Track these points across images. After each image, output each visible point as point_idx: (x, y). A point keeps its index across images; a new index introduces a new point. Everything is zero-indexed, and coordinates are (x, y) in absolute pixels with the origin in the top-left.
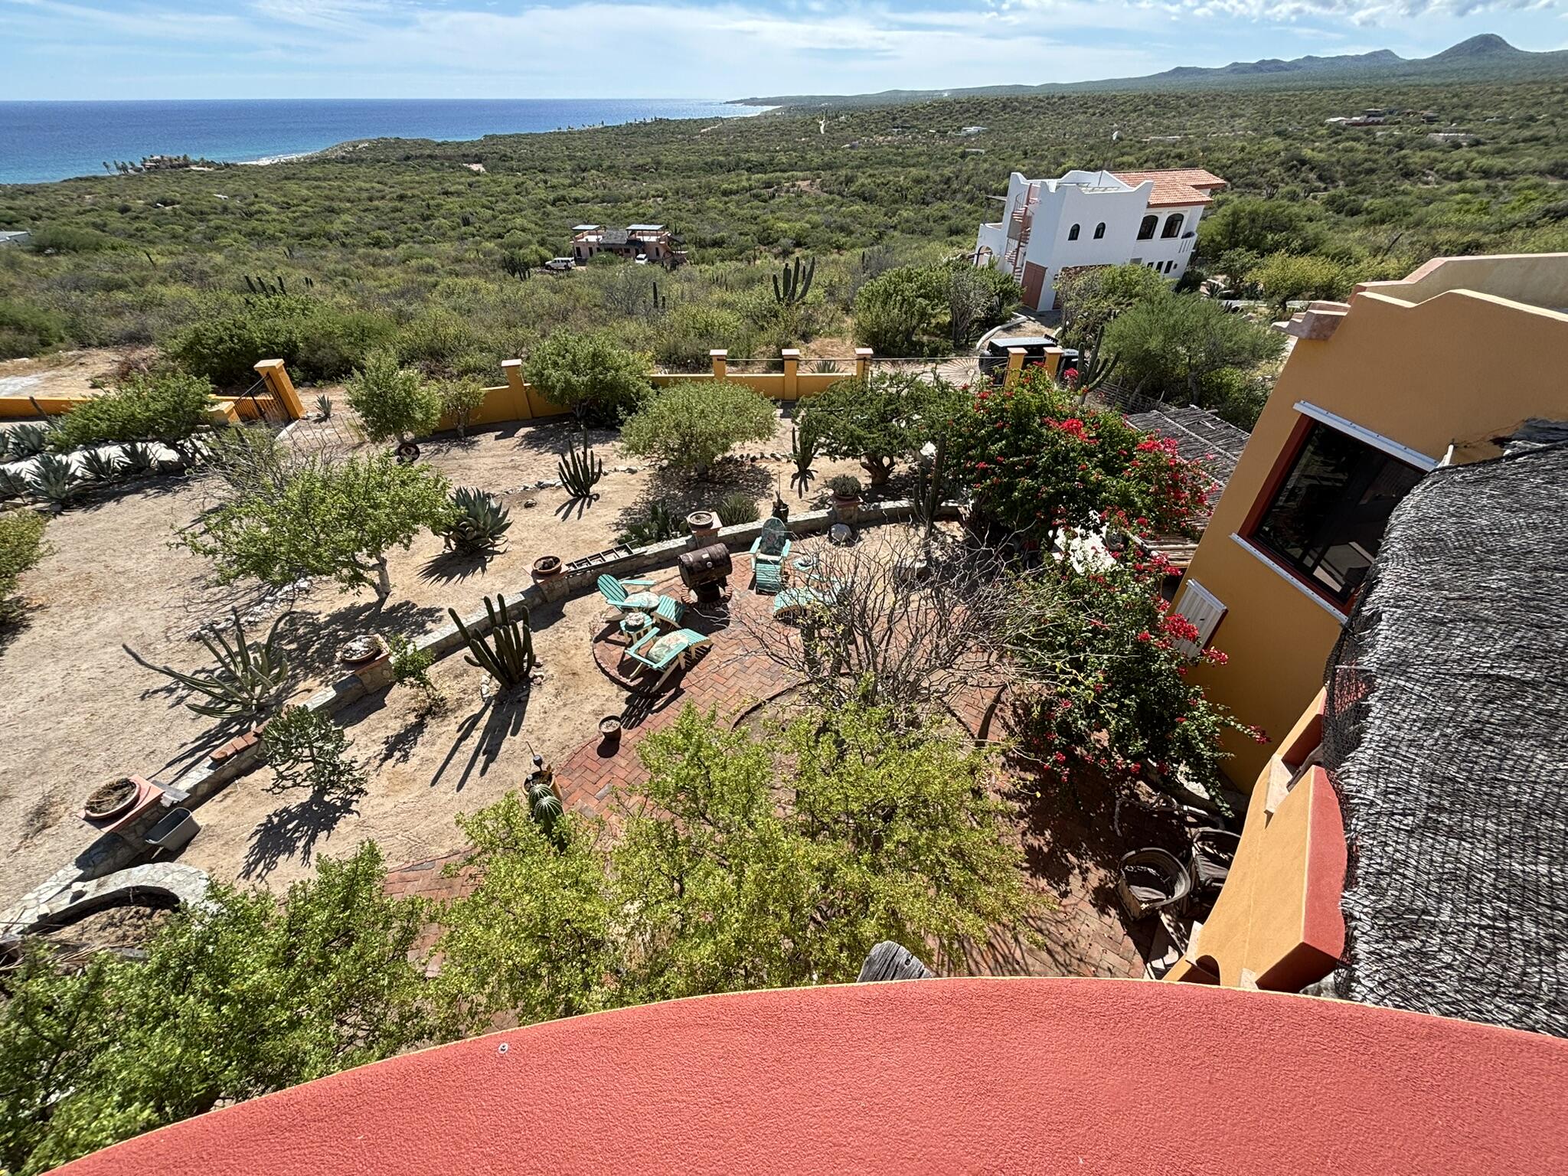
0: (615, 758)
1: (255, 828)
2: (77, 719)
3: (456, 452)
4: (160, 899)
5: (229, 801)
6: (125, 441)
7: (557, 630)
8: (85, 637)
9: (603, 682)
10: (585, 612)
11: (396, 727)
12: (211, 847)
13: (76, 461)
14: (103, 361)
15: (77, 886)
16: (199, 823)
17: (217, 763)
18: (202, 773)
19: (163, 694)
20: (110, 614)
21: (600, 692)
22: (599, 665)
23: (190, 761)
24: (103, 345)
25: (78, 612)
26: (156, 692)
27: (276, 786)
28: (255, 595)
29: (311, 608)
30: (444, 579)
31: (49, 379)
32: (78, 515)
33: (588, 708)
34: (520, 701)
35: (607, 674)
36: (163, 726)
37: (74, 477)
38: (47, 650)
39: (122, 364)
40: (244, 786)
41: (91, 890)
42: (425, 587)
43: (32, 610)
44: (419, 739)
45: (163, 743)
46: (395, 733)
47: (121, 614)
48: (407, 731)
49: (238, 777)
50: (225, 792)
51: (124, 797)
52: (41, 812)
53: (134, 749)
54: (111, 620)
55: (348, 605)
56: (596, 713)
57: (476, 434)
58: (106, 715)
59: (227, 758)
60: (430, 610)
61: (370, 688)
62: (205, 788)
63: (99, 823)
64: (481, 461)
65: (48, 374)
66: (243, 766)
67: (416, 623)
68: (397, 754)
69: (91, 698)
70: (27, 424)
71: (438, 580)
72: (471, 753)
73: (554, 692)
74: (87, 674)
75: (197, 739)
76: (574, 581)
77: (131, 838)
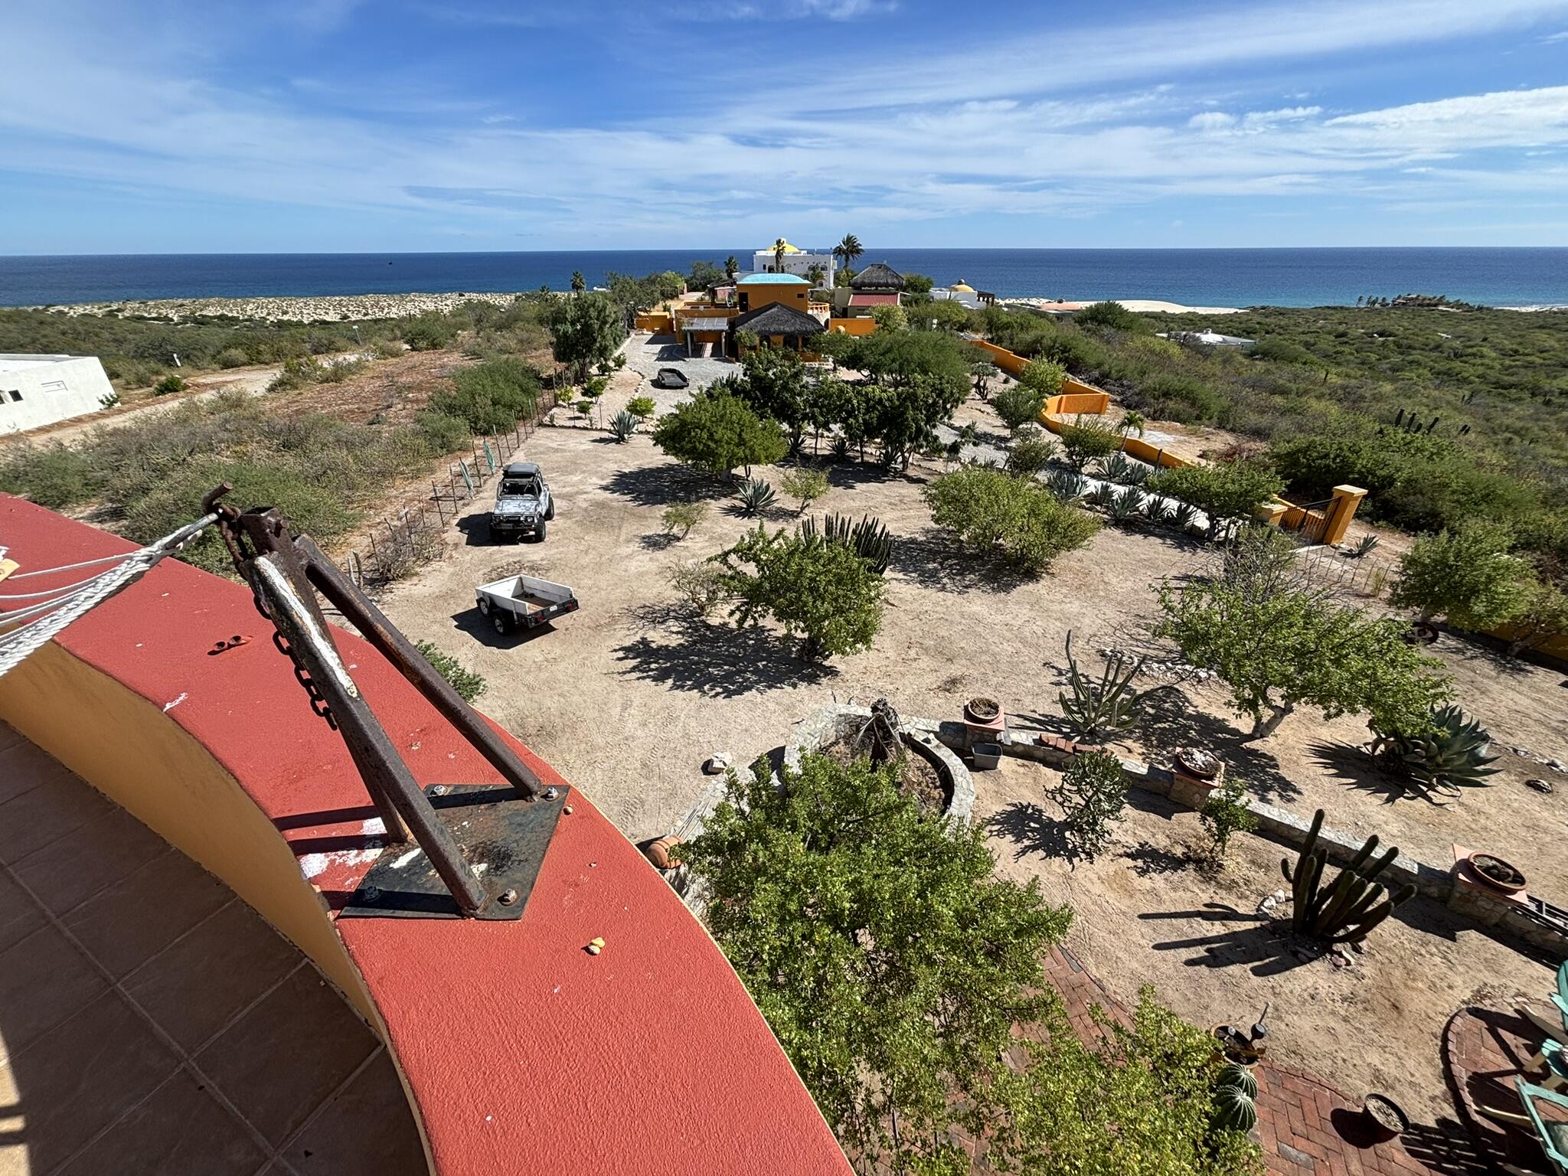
0: (1350, 1149)
1: (1016, 802)
2: (1009, 648)
3: (1485, 666)
4: (947, 784)
5: (1022, 770)
6: (1186, 501)
7: (1427, 943)
8: (1056, 607)
9: (1430, 1061)
10: (1491, 965)
11: (1160, 842)
12: (990, 786)
13: (1147, 499)
14: (1222, 441)
15: (931, 736)
16: (999, 766)
17: (1040, 742)
18: (1026, 738)
19: (1055, 672)
20: (1077, 603)
21: (1410, 1064)
22: (1445, 1039)
23: (1028, 724)
24: (1233, 430)
25: (1064, 590)
26: (1053, 667)
27: (1052, 792)
28: (1163, 654)
29: (1190, 694)
30: (1333, 771)
31: (1180, 442)
32: (1117, 533)
33: (1374, 1058)
34: (1295, 954)
35: (1447, 1063)
36: (1037, 690)
37: (1137, 509)
38: (1033, 600)
39: (1232, 447)
40: (1037, 770)
41: (934, 745)
42: (1304, 761)
43: (1048, 573)
44: (1167, 873)
45: (1027, 700)
46: (1156, 847)
47: (1082, 607)
48: (1165, 855)
49: (1040, 761)
50: (1026, 762)
51: (988, 713)
52: (954, 682)
53: (1014, 690)
54: (1074, 607)
55: (1220, 717)
56: (1377, 1076)
57: (1533, 663)
58: (1022, 659)
59: (1047, 745)
60: (1288, 784)
61: (1174, 795)
62: (1020, 749)
63: (968, 715)
64: (1511, 694)
65: (1182, 438)
66: (1049, 758)
67: (1262, 782)
68: (1140, 863)
69: (1023, 641)
70: (1144, 464)
71: (1325, 766)
72: (1197, 936)
73: (1346, 992)
74: (1035, 628)
75: (1043, 715)
76: (1515, 919)
77: (969, 737)
